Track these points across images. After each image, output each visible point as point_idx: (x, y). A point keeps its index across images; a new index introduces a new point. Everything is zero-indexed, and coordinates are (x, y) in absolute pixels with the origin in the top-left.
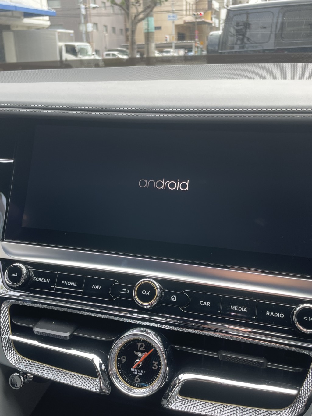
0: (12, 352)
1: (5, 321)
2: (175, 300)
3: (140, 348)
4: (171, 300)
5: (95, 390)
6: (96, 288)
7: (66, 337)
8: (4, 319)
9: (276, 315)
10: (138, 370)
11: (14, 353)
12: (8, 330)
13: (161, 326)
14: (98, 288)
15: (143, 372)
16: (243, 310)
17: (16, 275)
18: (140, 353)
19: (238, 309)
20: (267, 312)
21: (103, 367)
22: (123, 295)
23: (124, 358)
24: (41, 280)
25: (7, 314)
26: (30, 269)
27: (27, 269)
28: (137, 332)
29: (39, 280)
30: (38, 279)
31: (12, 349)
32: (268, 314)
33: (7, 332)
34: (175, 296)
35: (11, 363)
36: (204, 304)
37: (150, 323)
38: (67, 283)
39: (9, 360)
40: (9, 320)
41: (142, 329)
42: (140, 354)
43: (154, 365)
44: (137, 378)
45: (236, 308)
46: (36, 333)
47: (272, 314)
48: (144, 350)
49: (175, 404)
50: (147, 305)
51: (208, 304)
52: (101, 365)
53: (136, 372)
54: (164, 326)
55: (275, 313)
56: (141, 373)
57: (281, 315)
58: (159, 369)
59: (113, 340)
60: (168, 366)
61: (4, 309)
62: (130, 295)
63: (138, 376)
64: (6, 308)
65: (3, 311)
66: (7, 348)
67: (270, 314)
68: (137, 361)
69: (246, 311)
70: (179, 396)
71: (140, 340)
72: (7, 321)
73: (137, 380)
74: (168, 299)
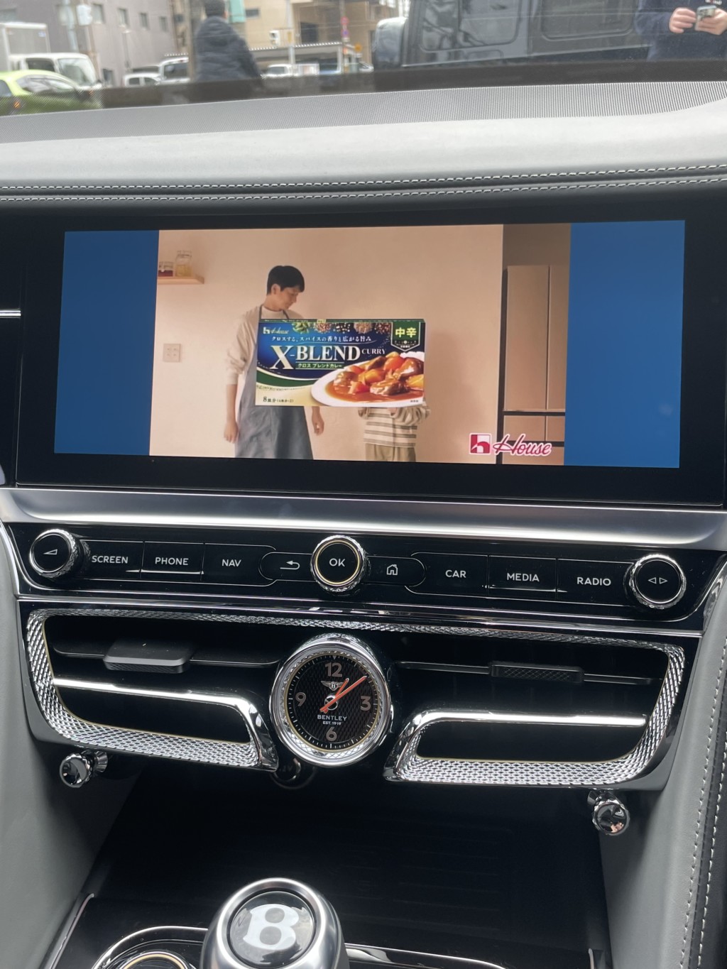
0: (59, 712)
1: (39, 651)
2: (395, 573)
3: (332, 673)
4: (388, 574)
5: (249, 765)
6: (230, 564)
7: (175, 668)
8: (36, 647)
9: (596, 582)
10: (332, 717)
11: (64, 714)
12: (47, 668)
13: (372, 626)
14: (234, 564)
15: (342, 719)
16: (532, 579)
17: (54, 552)
18: (333, 683)
19: (521, 577)
20: (578, 578)
21: (259, 721)
22: (288, 574)
23: (301, 697)
24: (109, 560)
25: (40, 637)
26: (81, 540)
27: (77, 540)
28: (324, 640)
29: (105, 560)
30: (101, 559)
31: (59, 706)
32: (581, 581)
33: (45, 674)
34: (395, 566)
35: (62, 735)
36: (454, 575)
37: (349, 623)
38: (166, 561)
39: (56, 729)
40: (46, 650)
41: (334, 635)
42: (333, 685)
43: (364, 703)
44: (330, 731)
45: (517, 577)
46: (110, 667)
47: (588, 581)
48: (341, 675)
49: (411, 771)
50: (341, 586)
51: (461, 574)
52: (254, 717)
53: (328, 720)
54: (377, 626)
55: (594, 579)
56: (339, 721)
57: (606, 582)
58: (373, 711)
59: (276, 664)
60: (394, 703)
61: (34, 627)
62: (306, 573)
63: (332, 728)
64: (37, 626)
65: (32, 632)
66: (49, 706)
67: (584, 582)
68: (328, 697)
69: (537, 579)
70: (417, 756)
71: (332, 656)
72: (43, 652)
73: (332, 736)
74: (382, 571)
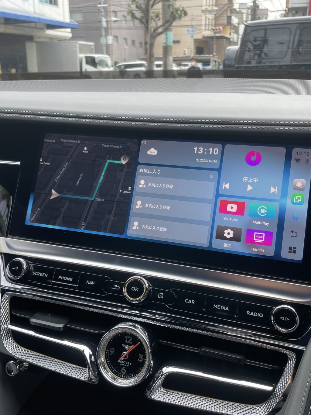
0: (9, 340)
1: (5, 311)
2: (162, 297)
3: (127, 341)
4: (158, 297)
5: (84, 379)
6: (90, 283)
7: (60, 328)
8: (4, 309)
9: (256, 314)
10: (125, 362)
11: (11, 342)
12: (7, 320)
13: (148, 321)
14: (91, 283)
15: (129, 364)
16: (225, 309)
17: (17, 268)
18: (127, 346)
19: (220, 307)
20: (247, 311)
21: (93, 359)
22: (115, 291)
23: (112, 350)
24: (40, 275)
25: (7, 305)
26: (30, 264)
27: (28, 264)
28: (126, 325)
29: (38, 274)
30: (37, 274)
31: (10, 338)
32: (249, 313)
33: (6, 322)
34: (162, 294)
35: (8, 351)
36: (189, 302)
37: (138, 318)
38: (63, 278)
39: (6, 348)
40: (8, 311)
41: (130, 323)
42: (127, 347)
43: (140, 358)
44: (123, 369)
45: (218, 307)
46: (32, 324)
47: (252, 314)
48: (131, 343)
49: (157, 395)
50: (135, 301)
51: (192, 302)
52: (91, 356)
53: (123, 363)
54: (151, 322)
55: (255, 313)
56: (127, 365)
57: (261, 315)
58: (144, 362)
59: (104, 332)
60: (153, 359)
61: (5, 300)
62: (121, 292)
63: (124, 368)
64: (6, 300)
65: (3, 302)
66: (5, 337)
67: (250, 314)
68: (124, 353)
69: (228, 309)
70: (162, 388)
71: (128, 333)
72: (7, 312)
73: (123, 371)
74: (156, 296)
